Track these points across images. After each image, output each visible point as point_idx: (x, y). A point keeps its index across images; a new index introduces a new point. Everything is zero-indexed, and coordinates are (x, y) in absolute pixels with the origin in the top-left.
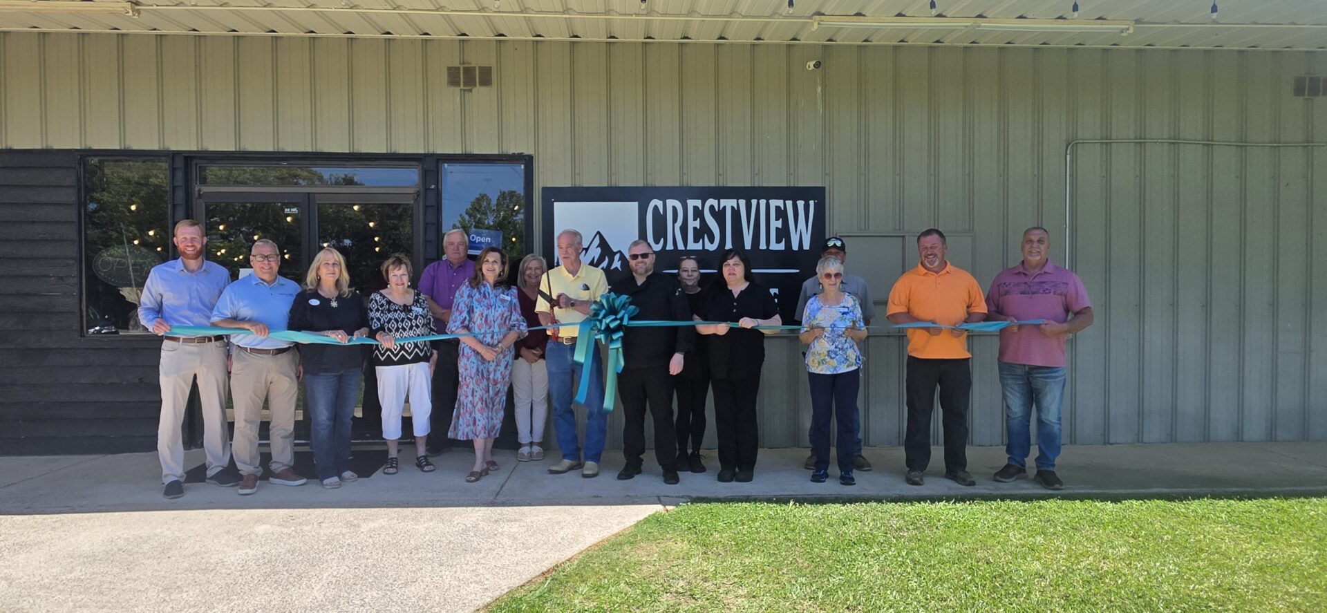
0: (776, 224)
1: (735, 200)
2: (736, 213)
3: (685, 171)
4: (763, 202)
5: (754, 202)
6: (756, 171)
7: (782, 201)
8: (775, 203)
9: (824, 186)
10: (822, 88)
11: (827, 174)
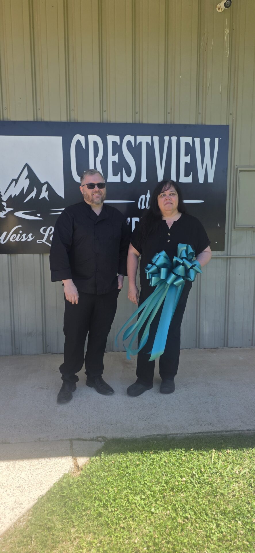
0: (185, 159)
1: (150, 137)
2: (150, 148)
3: (105, 109)
4: (174, 139)
5: (167, 138)
6: (169, 110)
7: (191, 138)
8: (184, 140)
9: (228, 124)
10: (230, 31)
11: (231, 114)
